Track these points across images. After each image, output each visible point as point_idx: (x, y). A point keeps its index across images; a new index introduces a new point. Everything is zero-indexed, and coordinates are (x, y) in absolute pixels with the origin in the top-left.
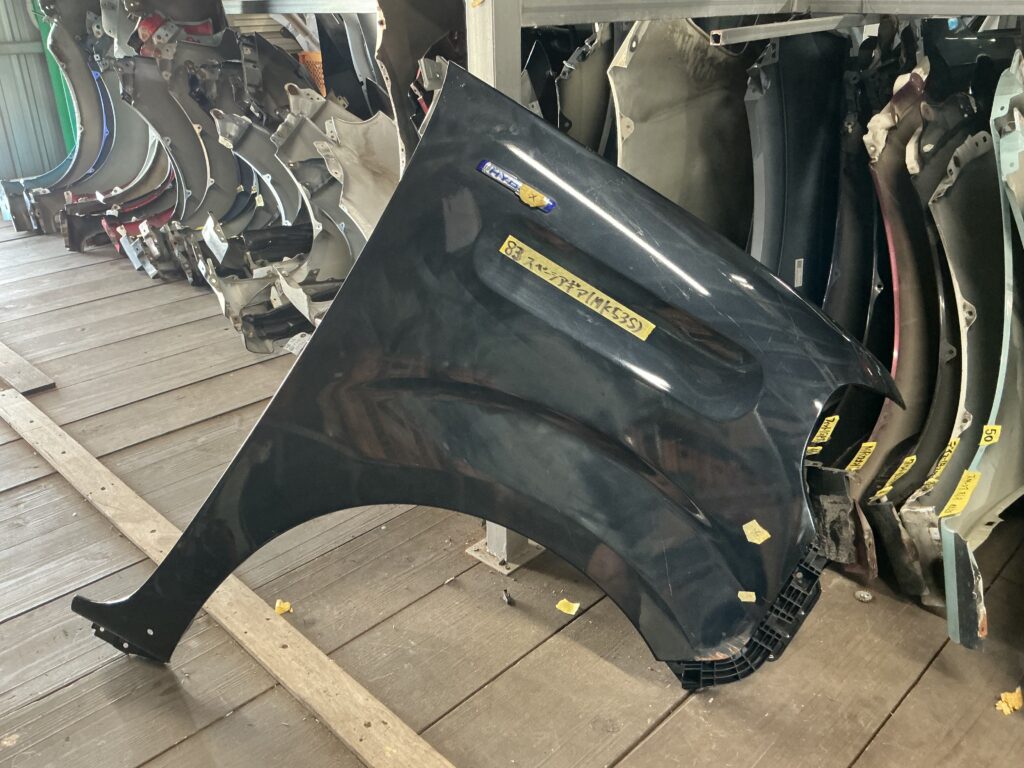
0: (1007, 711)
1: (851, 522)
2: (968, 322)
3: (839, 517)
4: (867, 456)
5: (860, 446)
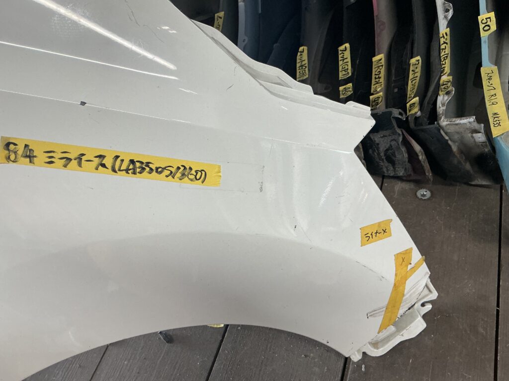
1: (403, 149)
3: (391, 145)
4: (383, 70)
5: (372, 62)
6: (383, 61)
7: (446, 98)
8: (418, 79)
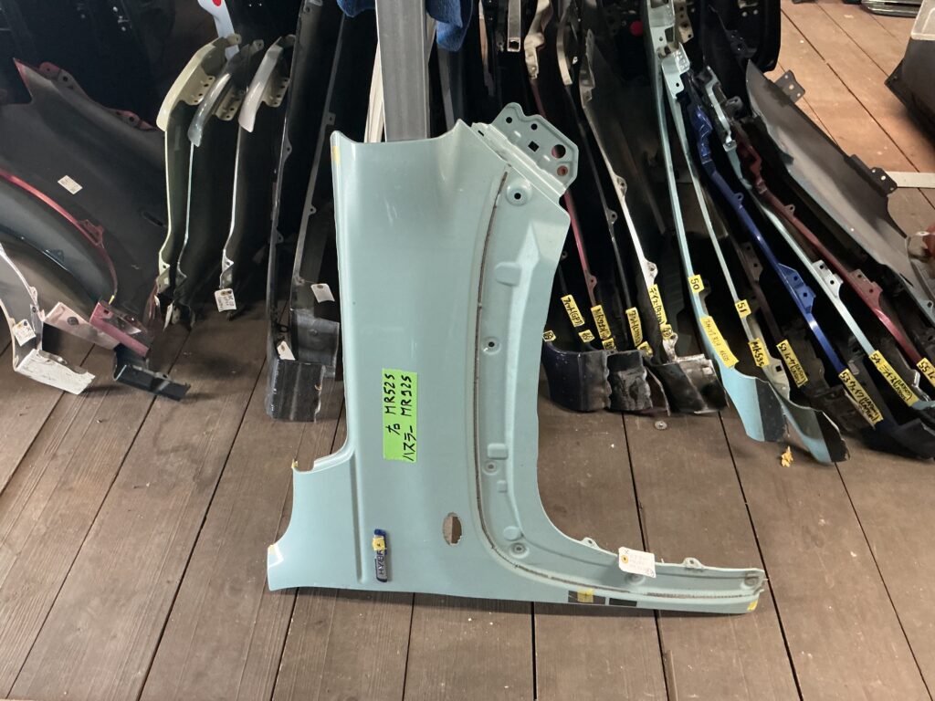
0: (788, 465)
1: (647, 386)
2: (623, 191)
3: (635, 382)
4: (604, 319)
5: (591, 312)
6: (602, 311)
7: (673, 342)
8: (640, 327)
